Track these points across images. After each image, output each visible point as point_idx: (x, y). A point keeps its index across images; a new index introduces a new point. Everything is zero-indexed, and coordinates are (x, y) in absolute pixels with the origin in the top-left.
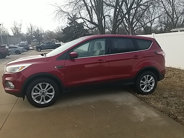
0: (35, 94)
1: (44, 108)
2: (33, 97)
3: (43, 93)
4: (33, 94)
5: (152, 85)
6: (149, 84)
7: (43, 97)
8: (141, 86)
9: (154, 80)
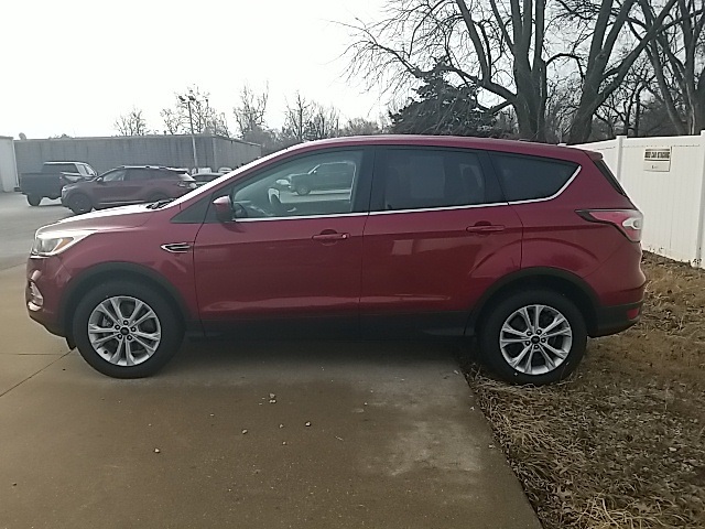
0: (99, 329)
1: (126, 381)
2: (93, 339)
3: (125, 332)
4: (94, 328)
5: (559, 348)
6: (546, 344)
7: (124, 344)
8: (502, 346)
9: (568, 330)
